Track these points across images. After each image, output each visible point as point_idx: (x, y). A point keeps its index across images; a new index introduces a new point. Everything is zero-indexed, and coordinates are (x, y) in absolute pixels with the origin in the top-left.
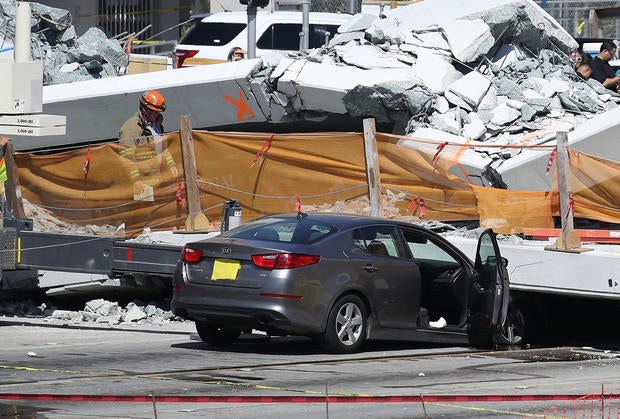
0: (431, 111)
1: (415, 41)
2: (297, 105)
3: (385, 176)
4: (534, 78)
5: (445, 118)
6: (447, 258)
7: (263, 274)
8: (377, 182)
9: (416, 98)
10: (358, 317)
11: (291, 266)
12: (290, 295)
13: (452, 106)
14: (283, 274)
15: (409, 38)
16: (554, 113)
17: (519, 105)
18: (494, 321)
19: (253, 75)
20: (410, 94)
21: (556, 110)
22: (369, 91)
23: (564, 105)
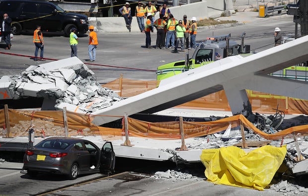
0: (63, 97)
1: (52, 74)
2: (22, 95)
3: (69, 123)
4: (88, 86)
5: (68, 99)
6: (93, 147)
7: (53, 159)
8: (67, 125)
9: (59, 93)
10: (76, 169)
11: (60, 157)
12: (60, 165)
13: (68, 95)
14: (58, 159)
15: (50, 74)
16: (96, 96)
17: (87, 94)
18: (110, 167)
19: (10, 87)
20: (57, 92)
21: (97, 95)
22: (45, 91)
23: (99, 94)
